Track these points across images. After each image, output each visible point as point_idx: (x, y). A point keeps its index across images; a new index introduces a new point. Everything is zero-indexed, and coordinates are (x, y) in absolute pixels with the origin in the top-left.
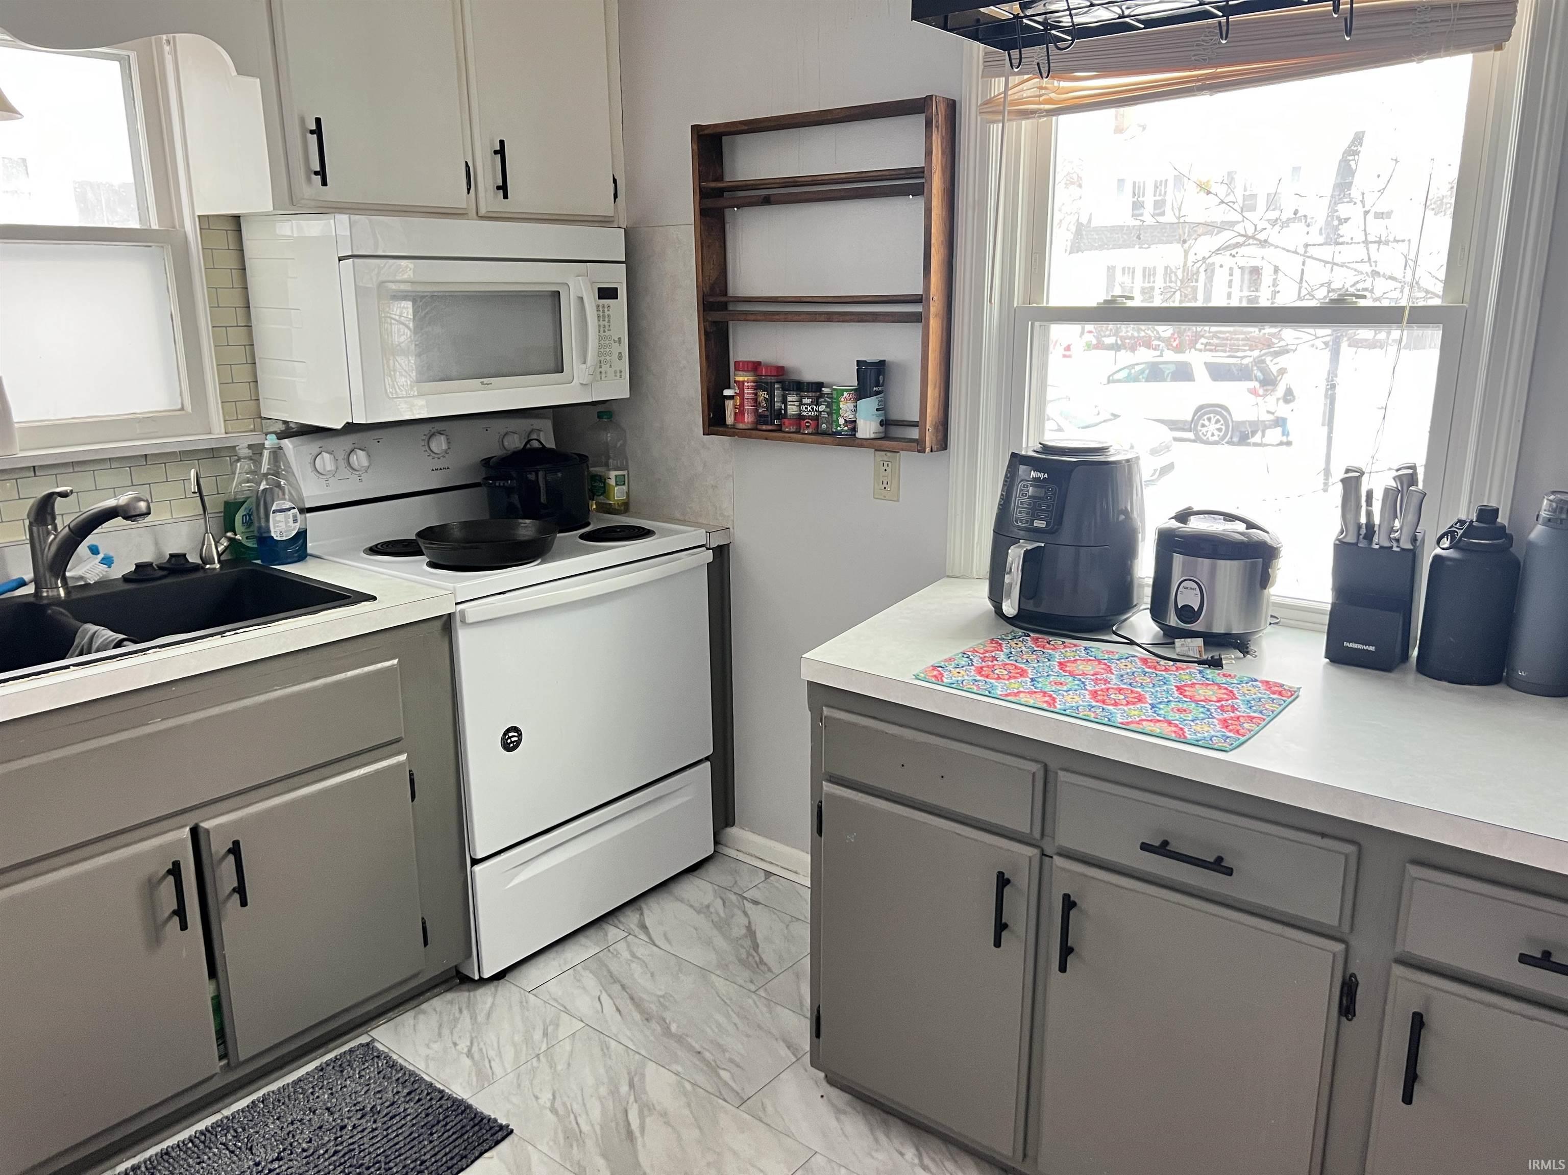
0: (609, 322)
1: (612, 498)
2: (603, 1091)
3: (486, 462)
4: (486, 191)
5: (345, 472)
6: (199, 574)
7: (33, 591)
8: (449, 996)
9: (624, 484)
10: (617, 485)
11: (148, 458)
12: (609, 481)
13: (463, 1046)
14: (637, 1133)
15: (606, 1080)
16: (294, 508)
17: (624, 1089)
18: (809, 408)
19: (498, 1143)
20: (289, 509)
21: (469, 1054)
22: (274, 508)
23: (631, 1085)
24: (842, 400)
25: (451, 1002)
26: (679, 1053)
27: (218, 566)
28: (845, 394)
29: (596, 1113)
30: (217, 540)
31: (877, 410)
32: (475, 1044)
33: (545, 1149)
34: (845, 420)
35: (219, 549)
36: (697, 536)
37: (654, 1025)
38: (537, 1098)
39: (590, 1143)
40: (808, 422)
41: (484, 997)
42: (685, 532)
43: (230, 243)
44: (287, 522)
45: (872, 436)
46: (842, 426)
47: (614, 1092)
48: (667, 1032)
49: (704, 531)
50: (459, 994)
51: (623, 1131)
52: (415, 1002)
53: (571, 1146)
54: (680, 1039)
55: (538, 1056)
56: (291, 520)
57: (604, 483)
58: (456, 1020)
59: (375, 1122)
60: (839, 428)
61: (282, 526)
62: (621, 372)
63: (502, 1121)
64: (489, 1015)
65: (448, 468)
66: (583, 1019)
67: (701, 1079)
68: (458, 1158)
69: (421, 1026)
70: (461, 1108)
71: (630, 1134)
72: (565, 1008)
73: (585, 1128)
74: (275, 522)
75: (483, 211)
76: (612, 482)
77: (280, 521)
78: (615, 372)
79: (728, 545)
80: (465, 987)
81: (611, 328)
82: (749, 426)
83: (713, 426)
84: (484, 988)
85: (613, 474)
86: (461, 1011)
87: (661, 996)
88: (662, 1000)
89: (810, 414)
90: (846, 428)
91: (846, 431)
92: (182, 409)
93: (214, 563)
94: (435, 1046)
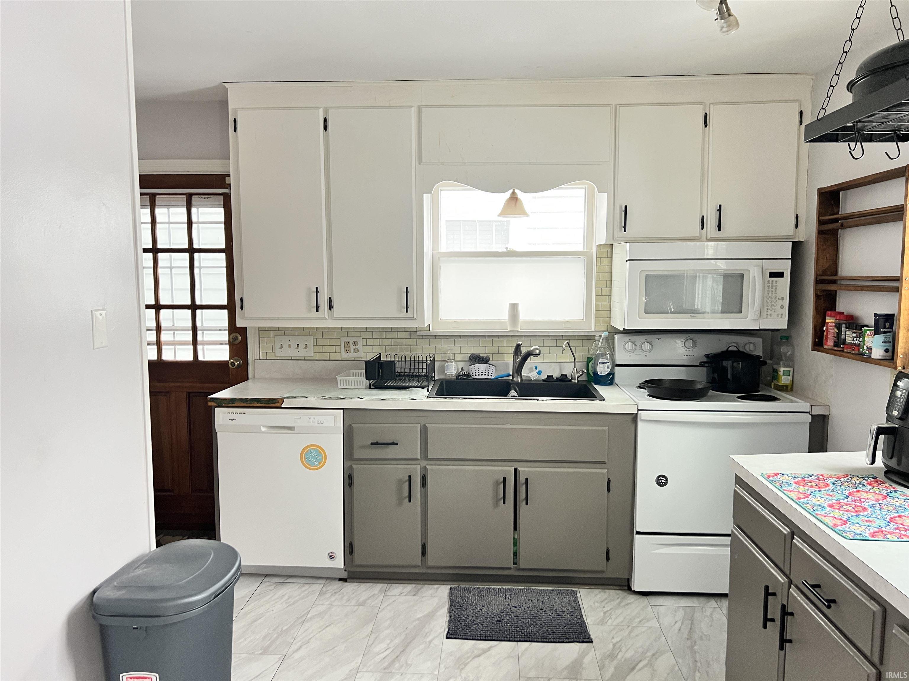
0: (776, 289)
1: (780, 382)
2: (640, 650)
3: (707, 356)
4: (711, 228)
5: (638, 350)
6: (570, 383)
7: (511, 379)
8: (620, 592)
9: (789, 375)
10: (784, 375)
11: (564, 336)
12: (779, 373)
13: (605, 610)
14: (636, 670)
15: (645, 648)
16: (608, 363)
17: (649, 654)
18: (855, 339)
19: (583, 642)
20: (606, 363)
21: (605, 613)
22: (600, 361)
23: (654, 655)
24: (866, 335)
25: (618, 594)
26: (687, 657)
27: (576, 381)
28: (868, 332)
29: (628, 655)
30: (578, 371)
31: (883, 342)
32: (611, 611)
33: (597, 654)
34: (867, 347)
35: (578, 375)
36: (804, 406)
37: (689, 643)
38: (613, 638)
39: (615, 662)
40: (853, 347)
41: (632, 598)
42: (799, 403)
43: (608, 255)
44: (604, 368)
45: (880, 358)
46: (865, 351)
47: (644, 653)
48: (691, 648)
49: (808, 404)
50: (624, 593)
51: (632, 666)
52: (604, 587)
53: (607, 659)
54: (693, 652)
55: (629, 626)
56: (606, 367)
57: (777, 373)
58: (613, 600)
59: (552, 613)
60: (864, 352)
61: (602, 369)
62: (782, 315)
63: (592, 637)
64: (626, 605)
65: (694, 356)
66: (661, 625)
67: (685, 670)
68: (565, 638)
69: (599, 596)
70: (583, 624)
71: (633, 669)
72: (659, 617)
73: (619, 656)
74: (600, 367)
75: (708, 238)
76: (781, 373)
77: (601, 367)
78: (778, 315)
79: (828, 416)
80: (628, 592)
81: (777, 292)
82: (830, 347)
83: (817, 346)
84: (635, 596)
85: (782, 369)
86: (618, 598)
87: (705, 635)
88: (703, 636)
89: (855, 342)
90: (867, 352)
91: (867, 353)
92: (583, 320)
93: (575, 380)
94: (597, 604)
